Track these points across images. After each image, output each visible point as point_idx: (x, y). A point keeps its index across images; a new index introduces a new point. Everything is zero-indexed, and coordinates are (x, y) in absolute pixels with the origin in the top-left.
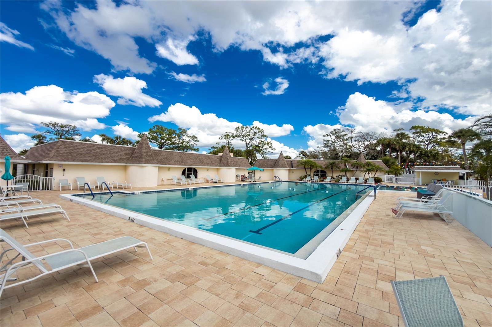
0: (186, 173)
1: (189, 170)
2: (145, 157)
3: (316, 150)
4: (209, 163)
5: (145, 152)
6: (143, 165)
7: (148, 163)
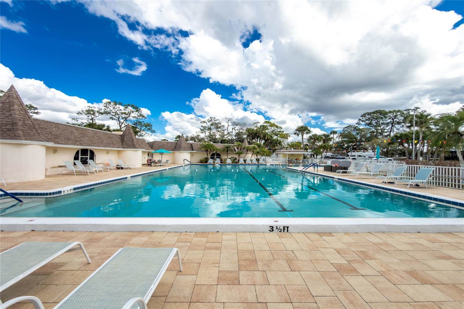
0: (80, 157)
1: (84, 152)
2: (22, 128)
3: (193, 135)
4: (109, 144)
5: (20, 120)
6: (24, 142)
7: (32, 140)
